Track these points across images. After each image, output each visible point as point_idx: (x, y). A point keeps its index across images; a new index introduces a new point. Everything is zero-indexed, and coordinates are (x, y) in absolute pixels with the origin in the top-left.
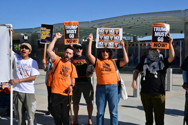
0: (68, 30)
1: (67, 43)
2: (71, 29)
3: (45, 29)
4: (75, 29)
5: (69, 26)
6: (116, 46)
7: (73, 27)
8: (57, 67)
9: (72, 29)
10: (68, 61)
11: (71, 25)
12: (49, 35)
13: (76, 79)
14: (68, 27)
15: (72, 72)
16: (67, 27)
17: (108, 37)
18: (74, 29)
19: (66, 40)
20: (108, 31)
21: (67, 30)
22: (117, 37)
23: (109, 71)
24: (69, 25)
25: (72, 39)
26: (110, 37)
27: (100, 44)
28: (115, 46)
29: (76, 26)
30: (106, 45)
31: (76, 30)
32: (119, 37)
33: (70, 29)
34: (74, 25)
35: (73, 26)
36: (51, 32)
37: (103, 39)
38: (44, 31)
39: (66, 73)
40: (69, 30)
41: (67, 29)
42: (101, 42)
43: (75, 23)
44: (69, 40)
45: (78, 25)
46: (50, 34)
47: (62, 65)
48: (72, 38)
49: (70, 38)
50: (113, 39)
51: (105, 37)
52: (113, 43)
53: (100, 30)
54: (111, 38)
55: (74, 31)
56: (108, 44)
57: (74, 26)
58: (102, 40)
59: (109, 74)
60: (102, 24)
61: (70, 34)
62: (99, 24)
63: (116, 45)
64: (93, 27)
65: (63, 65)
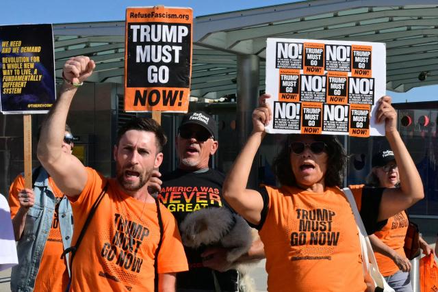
0: (144, 44)
1: (136, 104)
2: (156, 44)
3: (15, 45)
4: (177, 44)
5: (147, 27)
6: (359, 125)
7: (167, 34)
8: (92, 222)
9: (162, 43)
10: (137, 189)
11: (156, 24)
12: (39, 73)
13: (180, 276)
14: (146, 32)
15: (160, 244)
16: (139, 31)
17: (322, 81)
18: (171, 44)
19: (130, 93)
20: (320, 51)
21: (139, 48)
22: (360, 83)
23: (330, 244)
24: (150, 24)
25: (160, 89)
26: (328, 84)
27: (285, 113)
28: (353, 124)
29: (181, 28)
30: (311, 118)
31: (177, 49)
32: (369, 84)
33: (151, 43)
34: (170, 25)
35: (166, 27)
36: (46, 59)
37: (297, 89)
38: (15, 55)
39: (133, 253)
40: (147, 47)
41: (139, 43)
42: (287, 107)
43: (174, 16)
44: (145, 92)
45: (188, 26)
46: (42, 69)
47: (115, 212)
48: (159, 84)
49: (151, 81)
50: (344, 92)
51: (309, 84)
52: (344, 111)
53: (280, 46)
54: (337, 87)
55: (173, 53)
56: (321, 114)
57: (174, 28)
58: (292, 93)
59: (328, 258)
60: (240, 29)
61: (152, 63)
62: (227, 31)
63: (359, 120)
64: (206, 41)
65: (117, 216)
